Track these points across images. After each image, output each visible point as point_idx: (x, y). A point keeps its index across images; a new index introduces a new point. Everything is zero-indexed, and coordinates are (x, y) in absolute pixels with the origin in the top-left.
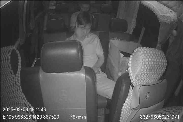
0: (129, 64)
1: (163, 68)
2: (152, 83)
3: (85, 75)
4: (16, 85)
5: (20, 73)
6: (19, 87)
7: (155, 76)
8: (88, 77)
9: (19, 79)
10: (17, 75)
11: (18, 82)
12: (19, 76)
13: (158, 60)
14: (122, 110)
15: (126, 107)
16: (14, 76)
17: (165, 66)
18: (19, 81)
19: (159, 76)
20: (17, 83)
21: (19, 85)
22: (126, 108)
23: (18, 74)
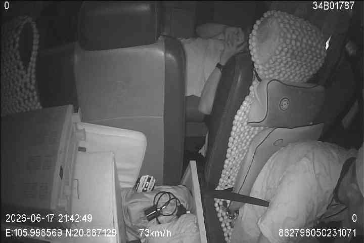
0: (252, 35)
1: (320, 60)
2: (295, 82)
3: (165, 53)
4: (26, 88)
5: (34, 65)
6: (32, 92)
7: (302, 70)
8: (170, 56)
9: (33, 76)
10: (29, 69)
11: (31, 84)
12: (33, 71)
13: (310, 42)
14: (235, 122)
15: (241, 118)
16: (24, 72)
17: (323, 58)
18: (34, 82)
19: (311, 73)
20: (28, 86)
21: (32, 87)
22: (242, 121)
23: (32, 68)
